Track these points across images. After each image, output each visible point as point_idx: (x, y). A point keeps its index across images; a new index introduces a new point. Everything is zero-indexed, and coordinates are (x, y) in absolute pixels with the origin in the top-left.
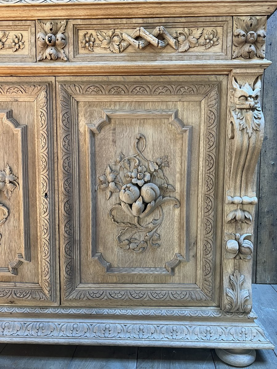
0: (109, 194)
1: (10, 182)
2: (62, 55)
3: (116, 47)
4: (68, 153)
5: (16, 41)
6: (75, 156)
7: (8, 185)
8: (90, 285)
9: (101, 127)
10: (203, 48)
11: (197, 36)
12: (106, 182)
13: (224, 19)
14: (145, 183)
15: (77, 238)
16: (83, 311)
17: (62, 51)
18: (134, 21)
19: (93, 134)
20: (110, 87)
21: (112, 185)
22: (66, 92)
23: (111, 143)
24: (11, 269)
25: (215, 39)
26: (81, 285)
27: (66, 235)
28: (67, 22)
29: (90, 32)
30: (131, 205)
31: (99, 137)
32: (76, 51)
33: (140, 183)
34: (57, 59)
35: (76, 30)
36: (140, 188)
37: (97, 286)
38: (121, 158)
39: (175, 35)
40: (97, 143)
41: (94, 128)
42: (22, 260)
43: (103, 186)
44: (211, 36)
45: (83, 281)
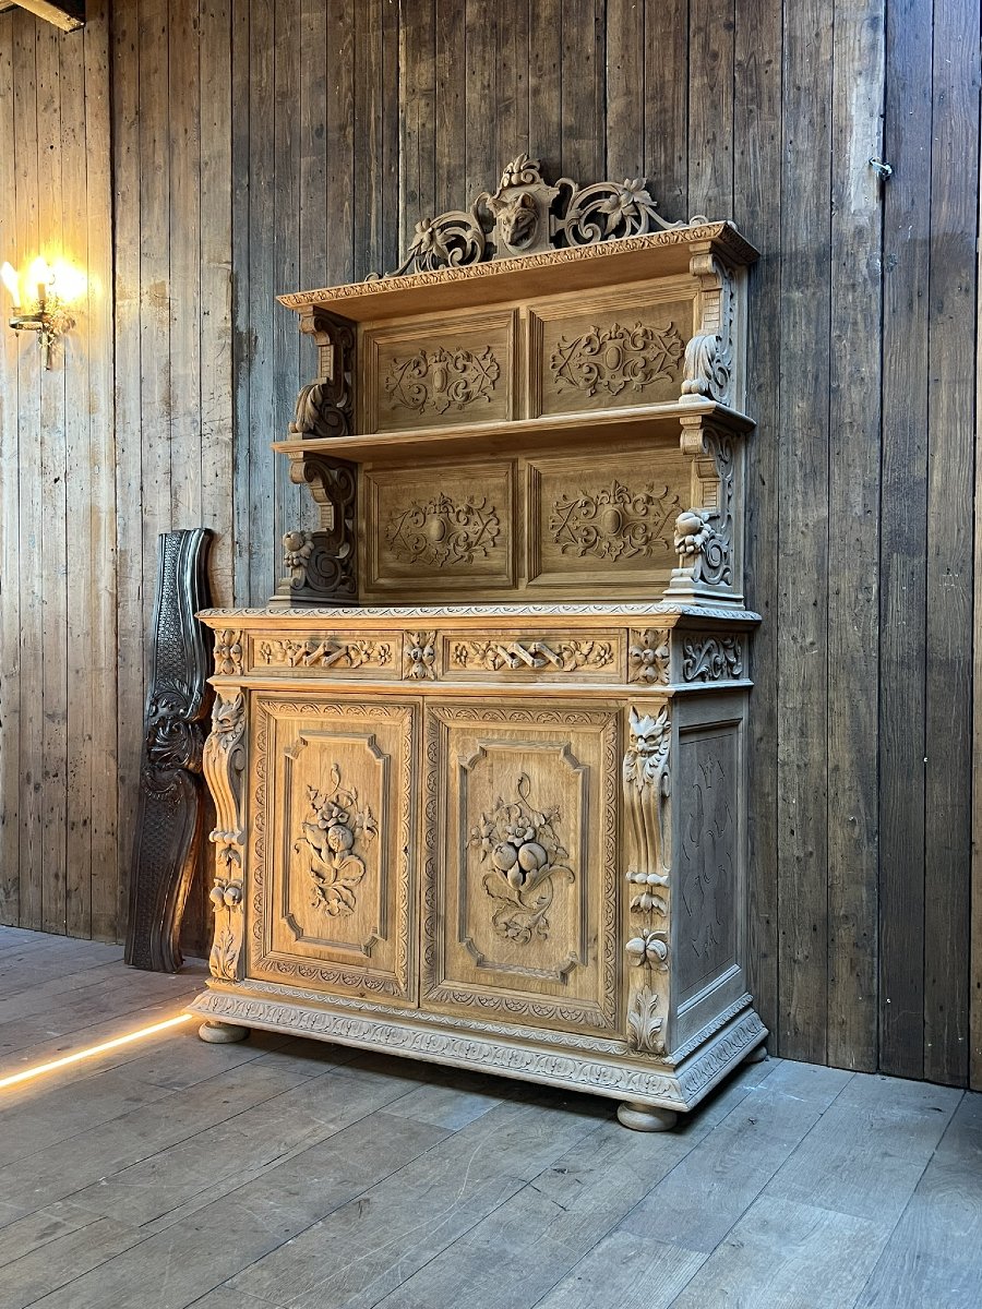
0: (482, 854)
1: (368, 828)
2: (430, 674)
3: (491, 664)
4: (434, 795)
5: (382, 654)
6: (443, 799)
7: (366, 832)
8: (456, 984)
9: (473, 762)
10: (594, 666)
11: (585, 651)
12: (478, 837)
13: (617, 631)
14: (525, 842)
15: (442, 913)
16: (445, 1020)
17: (430, 668)
18: (511, 632)
19: (464, 771)
20: (484, 712)
21: (486, 841)
22: (434, 716)
23: (487, 784)
24: (363, 948)
25: (607, 656)
26: (446, 982)
27: (427, 907)
28: (436, 633)
29: (463, 643)
30: (506, 873)
31: (471, 775)
32: (446, 667)
33: (517, 842)
34: (424, 677)
35: (446, 642)
36: (517, 849)
37: (466, 986)
38: (498, 806)
39: (558, 651)
40: (469, 783)
41: (465, 764)
42: (377, 936)
43: (475, 842)
44: (602, 653)
45: (448, 976)
